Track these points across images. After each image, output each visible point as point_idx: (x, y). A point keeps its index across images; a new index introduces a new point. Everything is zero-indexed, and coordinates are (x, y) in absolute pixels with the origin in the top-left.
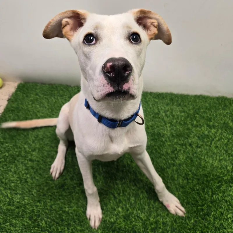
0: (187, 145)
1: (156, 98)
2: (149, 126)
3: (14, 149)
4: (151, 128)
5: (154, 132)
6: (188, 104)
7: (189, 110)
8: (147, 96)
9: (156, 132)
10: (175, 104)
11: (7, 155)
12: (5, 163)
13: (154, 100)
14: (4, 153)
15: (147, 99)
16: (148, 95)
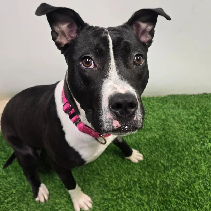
0: (205, 153)
1: (159, 102)
2: (161, 135)
3: (21, 183)
4: (163, 137)
5: (168, 141)
6: (194, 106)
7: (197, 112)
8: (150, 101)
9: (169, 141)
10: (181, 107)
11: (14, 192)
12: (14, 203)
13: (158, 105)
14: (10, 190)
15: (151, 104)
16: (151, 99)
